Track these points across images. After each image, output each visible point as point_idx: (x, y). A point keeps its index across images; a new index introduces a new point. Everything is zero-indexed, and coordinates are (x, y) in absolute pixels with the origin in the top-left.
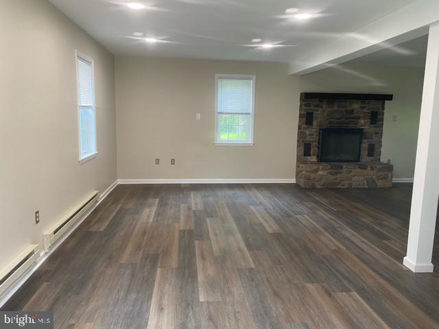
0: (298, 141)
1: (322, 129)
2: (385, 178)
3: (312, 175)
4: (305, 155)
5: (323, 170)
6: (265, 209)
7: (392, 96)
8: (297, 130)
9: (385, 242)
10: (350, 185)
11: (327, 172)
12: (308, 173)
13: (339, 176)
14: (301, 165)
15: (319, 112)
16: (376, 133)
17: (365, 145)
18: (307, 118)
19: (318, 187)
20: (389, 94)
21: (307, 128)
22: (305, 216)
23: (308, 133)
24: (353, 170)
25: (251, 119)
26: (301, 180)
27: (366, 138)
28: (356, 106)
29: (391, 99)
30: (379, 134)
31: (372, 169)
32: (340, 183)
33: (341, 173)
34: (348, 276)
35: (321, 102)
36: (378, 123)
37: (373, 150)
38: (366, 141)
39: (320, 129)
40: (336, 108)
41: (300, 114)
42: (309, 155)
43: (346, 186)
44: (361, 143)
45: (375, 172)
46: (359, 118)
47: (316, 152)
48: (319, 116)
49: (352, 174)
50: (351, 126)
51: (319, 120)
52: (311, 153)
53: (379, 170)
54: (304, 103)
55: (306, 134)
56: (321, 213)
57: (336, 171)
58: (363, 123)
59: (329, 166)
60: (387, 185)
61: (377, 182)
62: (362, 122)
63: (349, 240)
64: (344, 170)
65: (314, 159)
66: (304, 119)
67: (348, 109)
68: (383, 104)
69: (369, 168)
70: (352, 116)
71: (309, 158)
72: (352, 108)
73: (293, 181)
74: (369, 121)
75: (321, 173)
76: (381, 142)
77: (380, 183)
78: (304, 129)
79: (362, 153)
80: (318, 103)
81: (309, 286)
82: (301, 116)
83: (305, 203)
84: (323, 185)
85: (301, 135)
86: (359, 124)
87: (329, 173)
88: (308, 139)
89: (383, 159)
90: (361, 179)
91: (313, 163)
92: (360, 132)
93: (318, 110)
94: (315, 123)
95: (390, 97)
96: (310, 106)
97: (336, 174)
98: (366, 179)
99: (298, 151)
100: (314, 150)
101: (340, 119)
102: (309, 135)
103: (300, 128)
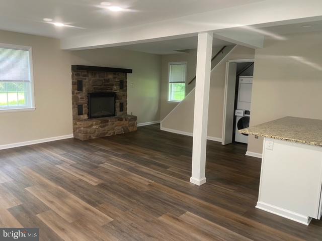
0: (73, 104)
1: (90, 94)
2: (133, 125)
3: (89, 130)
4: (78, 115)
5: (96, 124)
6: (71, 165)
7: (132, 70)
8: (71, 95)
9: (168, 169)
10: (114, 133)
11: (99, 125)
12: (86, 129)
13: (106, 127)
14: (78, 123)
15: (87, 80)
16: (124, 95)
17: (118, 104)
18: (78, 86)
19: (94, 138)
20: (130, 69)
21: (79, 93)
22: (106, 163)
23: (79, 97)
24: (115, 122)
25: (30, 86)
26: (80, 134)
27: (118, 99)
28: (110, 76)
29: (131, 73)
30: (125, 96)
31: (126, 120)
32: (107, 133)
33: (108, 125)
34: (174, 201)
35: (88, 72)
36: (124, 88)
37: (123, 107)
38: (118, 101)
39: (88, 94)
40: (98, 78)
41: (73, 82)
42: (82, 114)
43: (112, 134)
44: (115, 102)
45: (128, 121)
46: (113, 85)
47: (87, 111)
48: (87, 84)
49: (114, 125)
50: (109, 91)
51: (87, 87)
52: (83, 113)
53: (130, 121)
54: (75, 73)
55: (78, 97)
56: (114, 158)
57: (105, 124)
58: (116, 89)
59: (100, 121)
60: (135, 129)
61: (129, 128)
62: (115, 87)
63: (149, 174)
64: (110, 123)
65: (86, 117)
66: (76, 86)
67: (106, 78)
68: (126, 75)
69: (124, 120)
70: (108, 84)
71: (82, 116)
72: (108, 78)
73: (71, 136)
74: (118, 87)
75: (94, 127)
76: (126, 101)
77: (131, 129)
78: (76, 94)
79: (116, 109)
80: (86, 73)
81: (161, 218)
82: (73, 84)
83: (96, 153)
84: (97, 136)
85: (75, 99)
86: (114, 89)
87: (100, 127)
88: (80, 102)
89: (129, 113)
90: (120, 127)
91: (85, 120)
92: (114, 95)
93: (85, 79)
94: (84, 89)
95: (130, 71)
96: (80, 76)
97: (104, 126)
98: (122, 127)
99: (73, 112)
100: (85, 110)
101: (100, 86)
102: (81, 98)
103: (73, 93)
